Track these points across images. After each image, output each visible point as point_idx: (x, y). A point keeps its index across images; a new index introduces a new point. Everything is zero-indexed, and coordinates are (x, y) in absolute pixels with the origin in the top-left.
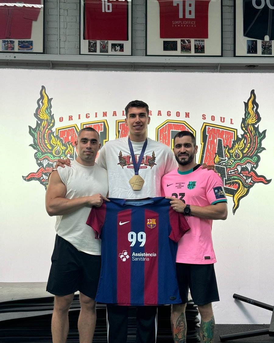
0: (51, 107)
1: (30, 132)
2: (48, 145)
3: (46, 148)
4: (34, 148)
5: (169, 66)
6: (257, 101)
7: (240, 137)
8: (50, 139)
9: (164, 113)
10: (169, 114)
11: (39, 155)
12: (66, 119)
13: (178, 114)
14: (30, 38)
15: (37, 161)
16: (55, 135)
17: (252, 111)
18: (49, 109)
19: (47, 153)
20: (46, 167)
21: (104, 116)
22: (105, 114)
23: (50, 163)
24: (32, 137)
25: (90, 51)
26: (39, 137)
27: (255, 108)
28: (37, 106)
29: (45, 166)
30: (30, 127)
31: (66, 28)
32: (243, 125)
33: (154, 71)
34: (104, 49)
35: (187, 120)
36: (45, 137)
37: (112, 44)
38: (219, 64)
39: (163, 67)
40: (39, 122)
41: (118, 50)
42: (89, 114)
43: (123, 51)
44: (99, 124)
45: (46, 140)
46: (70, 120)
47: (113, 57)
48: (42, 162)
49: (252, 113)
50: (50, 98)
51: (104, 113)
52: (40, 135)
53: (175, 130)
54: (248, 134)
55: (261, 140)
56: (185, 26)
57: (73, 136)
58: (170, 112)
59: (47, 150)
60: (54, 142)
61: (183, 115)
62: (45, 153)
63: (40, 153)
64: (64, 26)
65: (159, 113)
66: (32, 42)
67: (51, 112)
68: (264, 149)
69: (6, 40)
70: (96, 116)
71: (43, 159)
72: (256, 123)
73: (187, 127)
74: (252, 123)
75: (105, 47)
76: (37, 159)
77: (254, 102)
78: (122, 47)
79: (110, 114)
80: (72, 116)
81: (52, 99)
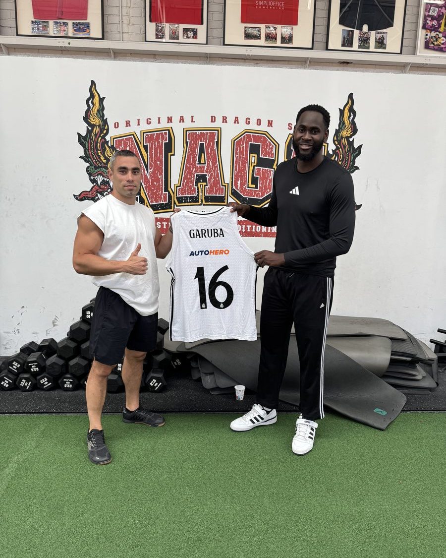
0: (103, 109)
1: (80, 141)
2: (102, 158)
3: (99, 162)
4: (86, 161)
5: (250, 59)
6: (355, 107)
7: (331, 152)
8: (104, 150)
9: (242, 120)
10: (248, 121)
11: (91, 169)
12: (122, 124)
13: (259, 122)
14: (86, 19)
15: (89, 177)
16: (109, 145)
17: (348, 121)
18: (101, 112)
19: (101, 167)
20: (101, 184)
21: (168, 122)
22: (170, 120)
23: (105, 179)
24: (82, 147)
25: (157, 38)
26: (91, 147)
27: (352, 117)
28: (87, 108)
29: (99, 183)
30: (79, 135)
31: (129, 7)
32: (335, 138)
33: (232, 65)
34: (174, 36)
35: (269, 130)
36: (98, 147)
37: (184, 29)
38: (308, 58)
39: (243, 60)
40: (90, 128)
41: (190, 37)
42: (150, 119)
43: (196, 38)
44: (163, 132)
45: (99, 152)
46: (127, 126)
47: (185, 45)
48: (95, 178)
49: (347, 123)
50: (101, 97)
51: (168, 117)
52: (91, 144)
53: (255, 143)
54: (340, 149)
55: (355, 158)
56: (271, 8)
57: (132, 146)
58: (249, 119)
59: (101, 163)
60: (109, 154)
61: (264, 123)
62: (99, 167)
63: (93, 167)
64: (127, 4)
65: (236, 120)
66: (89, 24)
67: (103, 115)
68: (357, 168)
69: (58, 21)
70: (159, 123)
71: (97, 175)
72: (351, 137)
73: (268, 140)
74: (347, 135)
75: (175, 32)
76: (90, 175)
77: (351, 110)
78: (195, 32)
79: (176, 119)
80: (129, 122)
81: (104, 98)
